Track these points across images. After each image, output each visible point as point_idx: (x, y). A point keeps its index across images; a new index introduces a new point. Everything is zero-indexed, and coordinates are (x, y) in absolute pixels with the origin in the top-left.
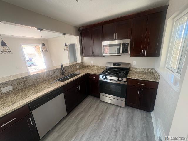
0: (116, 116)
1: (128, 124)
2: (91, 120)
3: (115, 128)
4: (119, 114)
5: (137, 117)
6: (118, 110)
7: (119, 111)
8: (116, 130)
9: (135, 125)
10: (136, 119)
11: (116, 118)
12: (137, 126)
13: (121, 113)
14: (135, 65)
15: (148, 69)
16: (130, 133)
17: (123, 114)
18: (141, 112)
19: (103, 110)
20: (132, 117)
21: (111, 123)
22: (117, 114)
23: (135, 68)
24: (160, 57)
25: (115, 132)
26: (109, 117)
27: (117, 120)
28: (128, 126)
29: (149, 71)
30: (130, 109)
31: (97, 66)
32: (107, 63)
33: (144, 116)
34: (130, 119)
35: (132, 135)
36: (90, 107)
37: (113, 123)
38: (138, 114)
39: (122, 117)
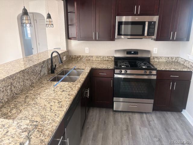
0: (148, 125)
1: (166, 129)
2: (119, 138)
3: (155, 137)
4: (149, 122)
5: (171, 119)
6: (145, 118)
7: (147, 118)
8: (158, 139)
9: (174, 128)
10: (172, 123)
11: (148, 127)
12: (176, 129)
13: (151, 120)
14: (156, 53)
15: (172, 58)
16: (174, 138)
17: (154, 121)
18: (172, 114)
19: (126, 122)
20: (166, 121)
21: (147, 133)
22: (147, 123)
23: (156, 57)
24: (190, 41)
25: (158, 142)
26: (140, 128)
27: (152, 129)
28: (168, 131)
29: (174, 60)
30: (159, 114)
31: (97, 57)
32: (115, 51)
33: (178, 117)
34: (165, 124)
35: (177, 138)
36: (105, 122)
37: (149, 133)
38: (170, 117)
39: (155, 124)
